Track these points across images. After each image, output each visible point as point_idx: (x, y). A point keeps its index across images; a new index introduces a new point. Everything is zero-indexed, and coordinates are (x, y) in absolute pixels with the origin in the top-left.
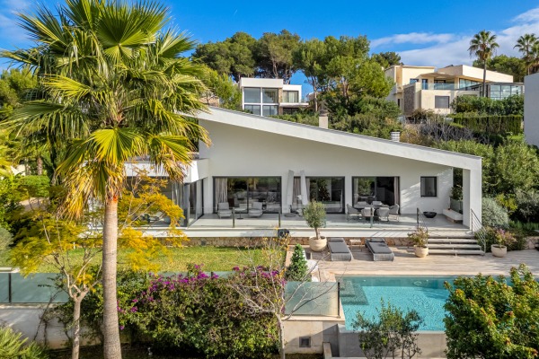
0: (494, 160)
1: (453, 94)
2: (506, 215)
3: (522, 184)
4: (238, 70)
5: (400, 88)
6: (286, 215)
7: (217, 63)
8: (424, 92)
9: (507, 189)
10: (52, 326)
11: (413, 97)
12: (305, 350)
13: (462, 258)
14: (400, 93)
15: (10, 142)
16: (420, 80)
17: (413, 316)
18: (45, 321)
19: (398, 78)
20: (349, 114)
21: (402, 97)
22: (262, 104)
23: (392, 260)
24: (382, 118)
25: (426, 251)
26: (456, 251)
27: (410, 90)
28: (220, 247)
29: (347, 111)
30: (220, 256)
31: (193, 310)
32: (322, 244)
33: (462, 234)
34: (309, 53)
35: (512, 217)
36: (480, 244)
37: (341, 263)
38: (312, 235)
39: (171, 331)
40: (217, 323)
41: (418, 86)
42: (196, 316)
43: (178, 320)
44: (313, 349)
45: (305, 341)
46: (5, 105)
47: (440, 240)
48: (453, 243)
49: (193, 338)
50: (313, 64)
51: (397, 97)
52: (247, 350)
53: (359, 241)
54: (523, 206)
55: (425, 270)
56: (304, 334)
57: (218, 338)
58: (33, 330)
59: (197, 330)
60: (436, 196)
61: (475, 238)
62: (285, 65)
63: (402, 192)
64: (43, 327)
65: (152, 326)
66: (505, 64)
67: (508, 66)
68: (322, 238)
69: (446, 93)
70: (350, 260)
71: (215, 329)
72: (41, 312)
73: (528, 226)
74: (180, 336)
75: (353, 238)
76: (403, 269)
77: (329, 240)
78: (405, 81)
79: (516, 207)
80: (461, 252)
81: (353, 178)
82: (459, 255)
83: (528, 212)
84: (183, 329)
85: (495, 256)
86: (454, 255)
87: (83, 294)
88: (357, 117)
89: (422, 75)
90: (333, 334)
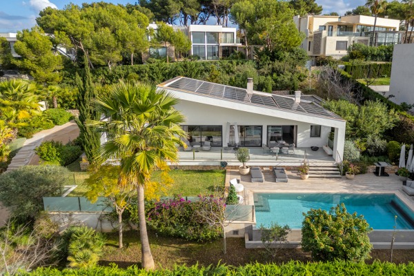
0: (357, 117)
1: (350, 40)
2: (358, 153)
3: (372, 133)
4: (187, 12)
5: (311, 33)
6: (225, 149)
7: (170, 6)
8: (328, 38)
9: (363, 135)
10: (103, 222)
11: (320, 42)
12: (236, 236)
13: (328, 180)
14: (311, 37)
15: (37, 91)
16: (327, 28)
17: (286, 227)
18: (100, 220)
19: (310, 25)
20: (271, 60)
21: (312, 40)
22: (206, 44)
23: (287, 182)
24: (294, 66)
25: (307, 176)
26: (325, 176)
27: (318, 36)
28: (186, 171)
29: (269, 58)
30: (186, 177)
31: (180, 219)
32: (247, 171)
33: (331, 164)
34: (241, 14)
35: (363, 153)
36: (340, 171)
37: (257, 184)
38: (241, 164)
39: (169, 228)
40: (192, 225)
41: (325, 33)
42: (181, 222)
43: (172, 224)
44: (240, 236)
45: (236, 232)
46: (25, 60)
47: (317, 168)
48: (324, 170)
49: (180, 232)
50: (244, 22)
51: (309, 40)
52: (207, 237)
53: (268, 169)
54: (370, 147)
55: (304, 189)
56: (235, 229)
57: (192, 232)
58: (95, 224)
59: (182, 228)
60: (319, 136)
61: (338, 167)
62: (223, 7)
63: (298, 135)
64: (99, 223)
65: (159, 226)
66: (396, 9)
67: (397, 12)
68: (247, 167)
69: (345, 38)
70: (262, 182)
71: (190, 228)
72: (98, 216)
73: (371, 159)
74: (173, 231)
75: (265, 167)
76: (292, 189)
77: (251, 167)
78: (315, 28)
79: (365, 149)
80: (328, 176)
81: (268, 126)
82: (326, 178)
83: (373, 151)
84: (174, 227)
85: (347, 178)
86: (324, 177)
87: (122, 211)
88: (277, 64)
89: (329, 23)
90: (249, 229)
